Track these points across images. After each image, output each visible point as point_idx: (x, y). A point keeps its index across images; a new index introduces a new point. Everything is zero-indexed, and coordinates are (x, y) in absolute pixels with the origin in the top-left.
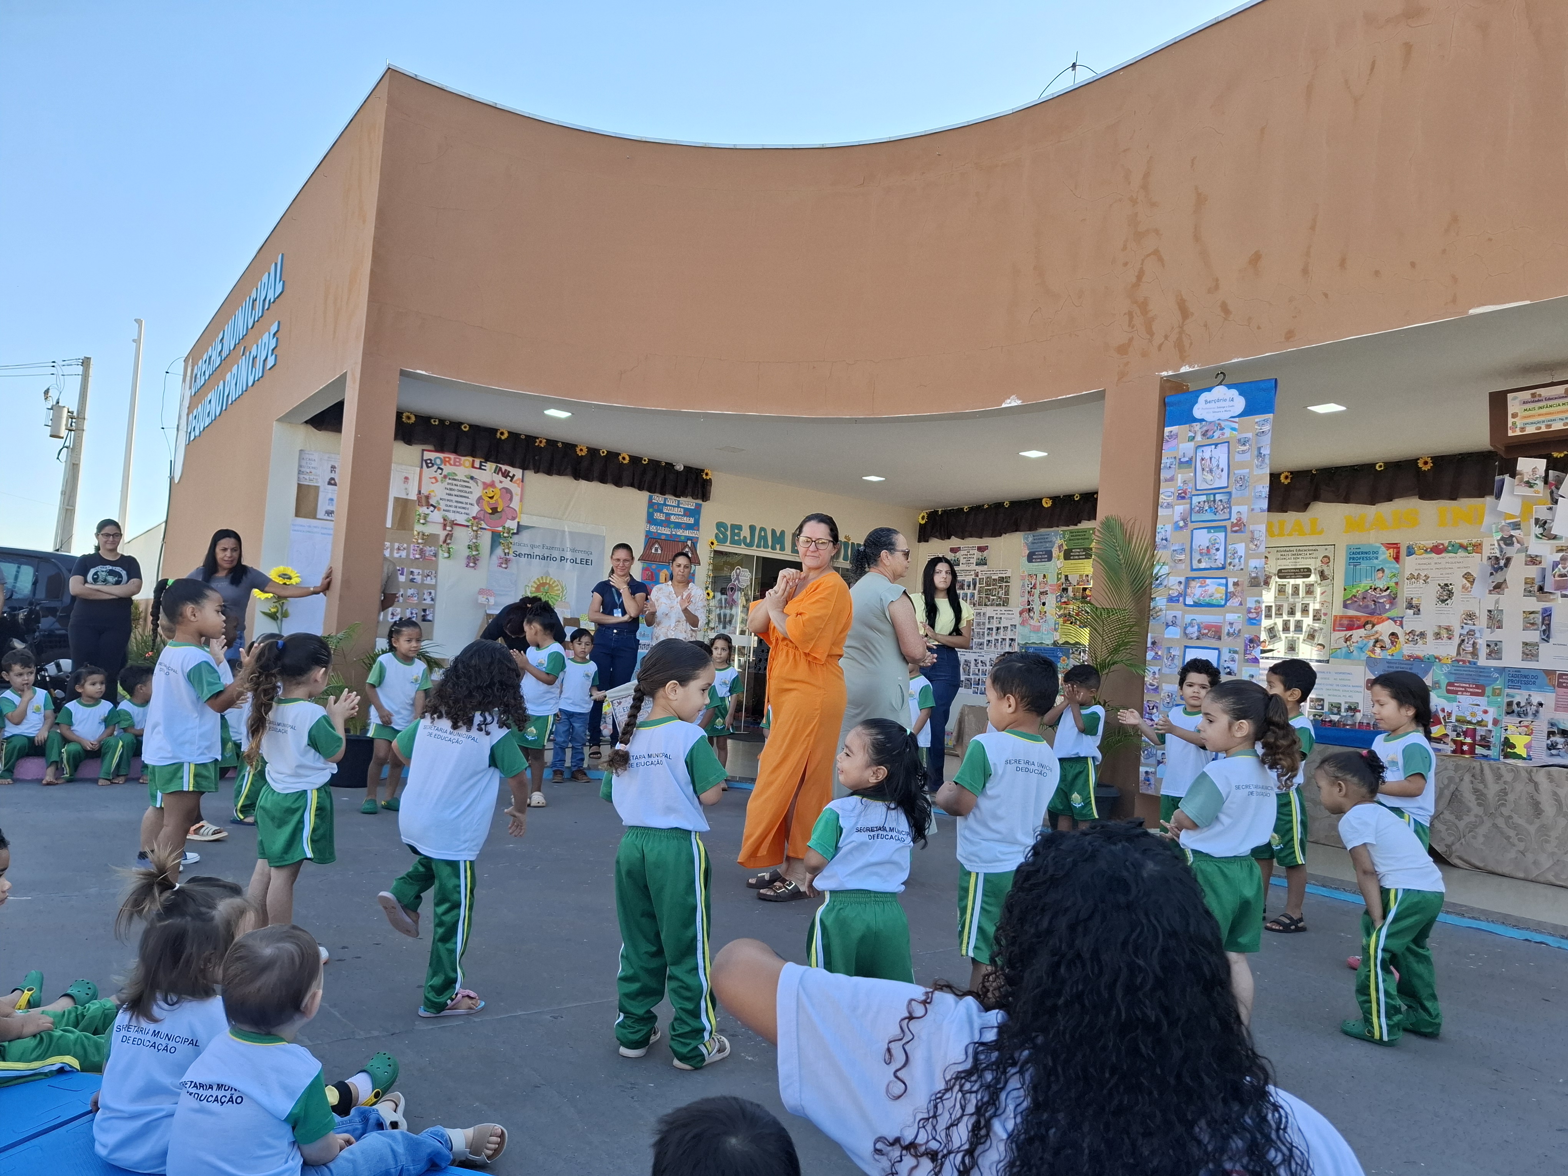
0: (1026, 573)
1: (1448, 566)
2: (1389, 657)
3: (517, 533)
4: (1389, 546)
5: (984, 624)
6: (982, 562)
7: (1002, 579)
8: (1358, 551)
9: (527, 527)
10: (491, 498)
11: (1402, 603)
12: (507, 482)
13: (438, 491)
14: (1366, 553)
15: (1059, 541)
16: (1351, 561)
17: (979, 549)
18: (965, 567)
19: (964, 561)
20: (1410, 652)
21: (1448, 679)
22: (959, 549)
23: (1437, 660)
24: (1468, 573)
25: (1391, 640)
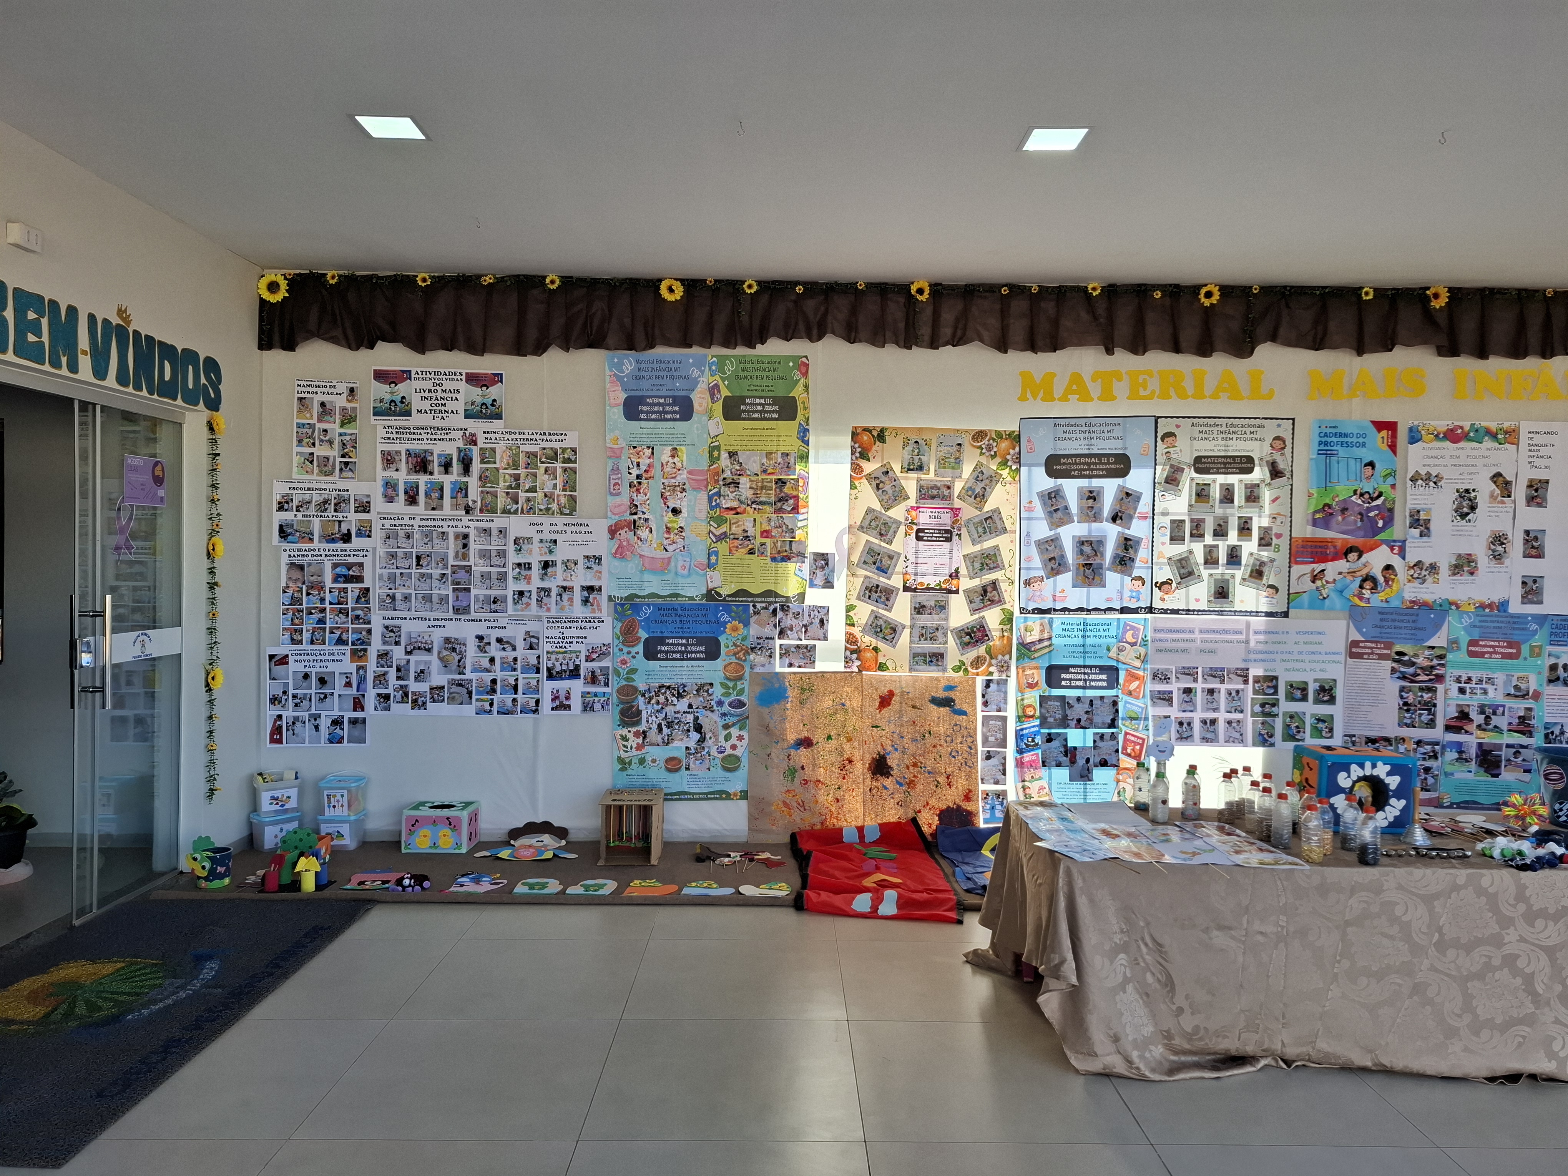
0: (622, 444)
1: (1468, 461)
2: (1385, 605)
4: (1380, 426)
5: (502, 554)
6: (489, 411)
7: (551, 454)
8: (1334, 431)
11: (1401, 519)
14: (1346, 435)
15: (706, 380)
16: (1322, 447)
17: (473, 379)
18: (425, 420)
19: (426, 405)
20: (1414, 595)
21: (1469, 634)
22: (405, 375)
23: (1453, 607)
25: (1384, 577)
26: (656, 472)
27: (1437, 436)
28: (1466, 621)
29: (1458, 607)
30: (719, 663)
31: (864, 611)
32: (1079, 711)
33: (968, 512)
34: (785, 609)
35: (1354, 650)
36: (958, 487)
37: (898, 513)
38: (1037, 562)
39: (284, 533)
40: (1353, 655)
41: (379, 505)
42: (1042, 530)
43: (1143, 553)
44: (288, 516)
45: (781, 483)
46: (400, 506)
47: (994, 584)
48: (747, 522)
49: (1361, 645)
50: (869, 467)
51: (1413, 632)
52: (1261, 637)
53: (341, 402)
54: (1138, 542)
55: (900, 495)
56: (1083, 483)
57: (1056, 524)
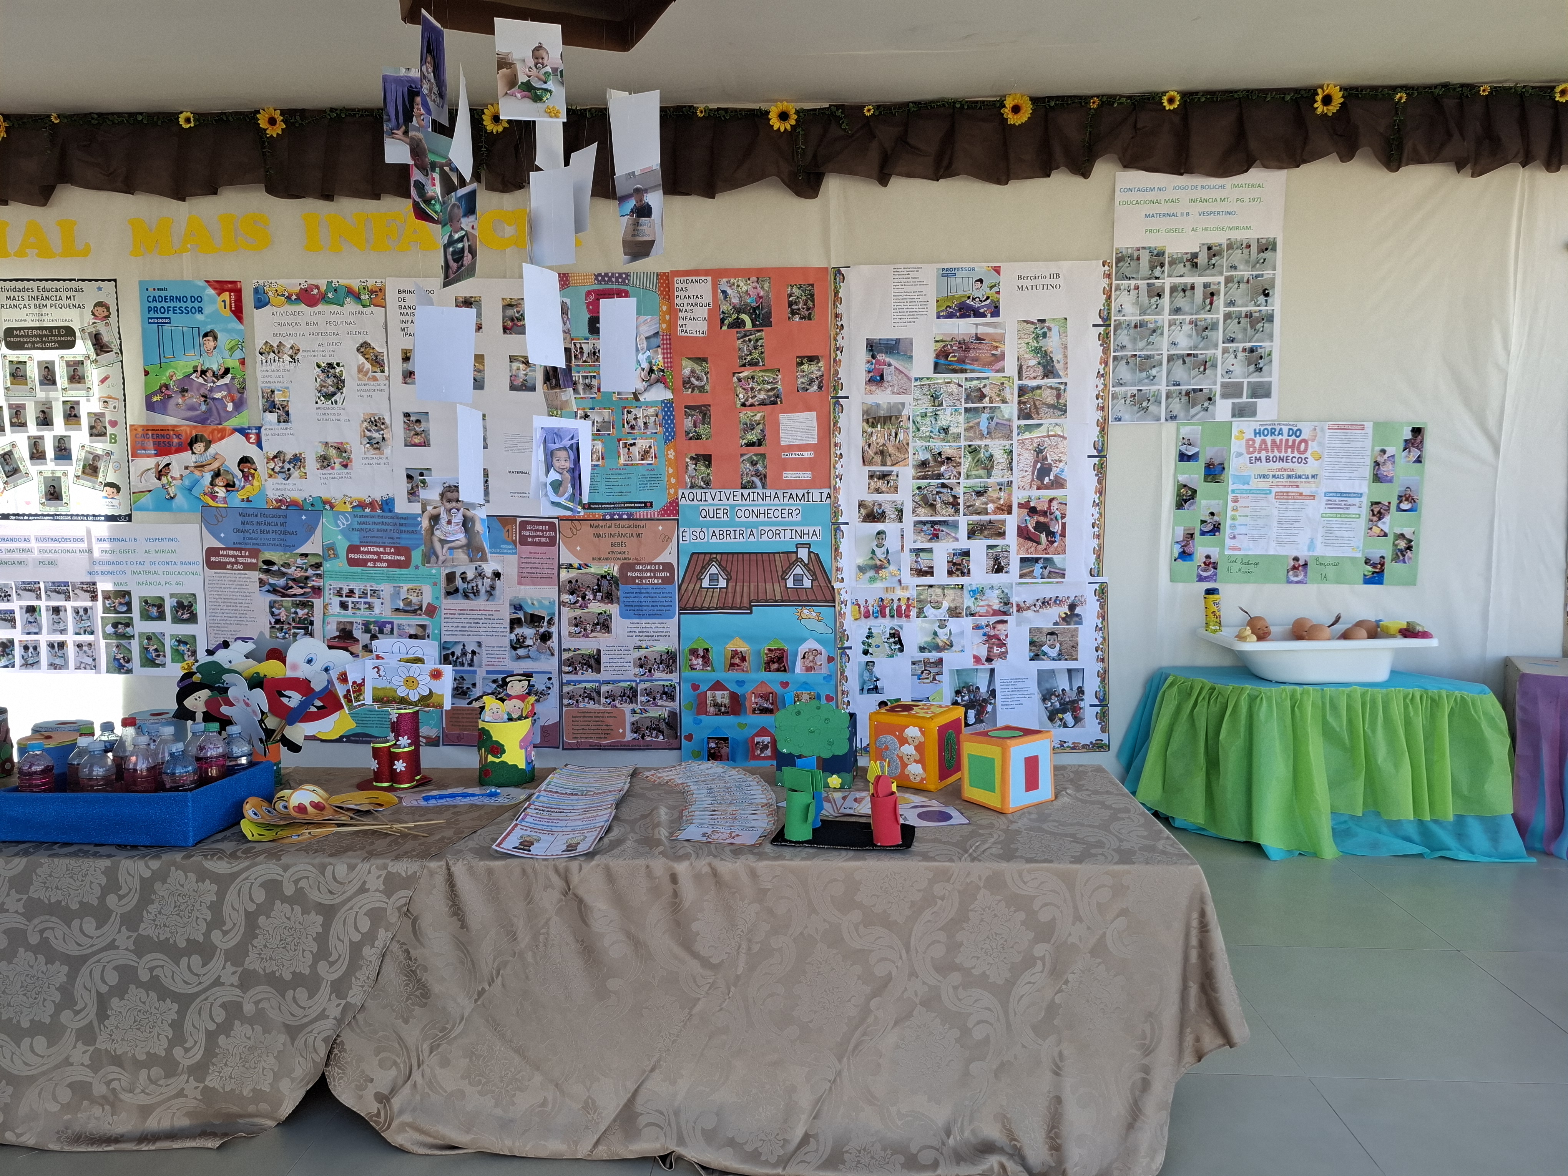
1: (331, 329)
2: (244, 505)
4: (221, 286)
8: (163, 294)
11: (255, 401)
14: (179, 299)
16: (152, 315)
20: (278, 493)
21: (348, 539)
23: (328, 507)
24: (365, 344)
25: (242, 471)
27: (289, 298)
28: (343, 523)
29: (332, 507)
35: (212, 559)
40: (211, 565)
49: (221, 552)
51: (282, 537)
52: (106, 546)
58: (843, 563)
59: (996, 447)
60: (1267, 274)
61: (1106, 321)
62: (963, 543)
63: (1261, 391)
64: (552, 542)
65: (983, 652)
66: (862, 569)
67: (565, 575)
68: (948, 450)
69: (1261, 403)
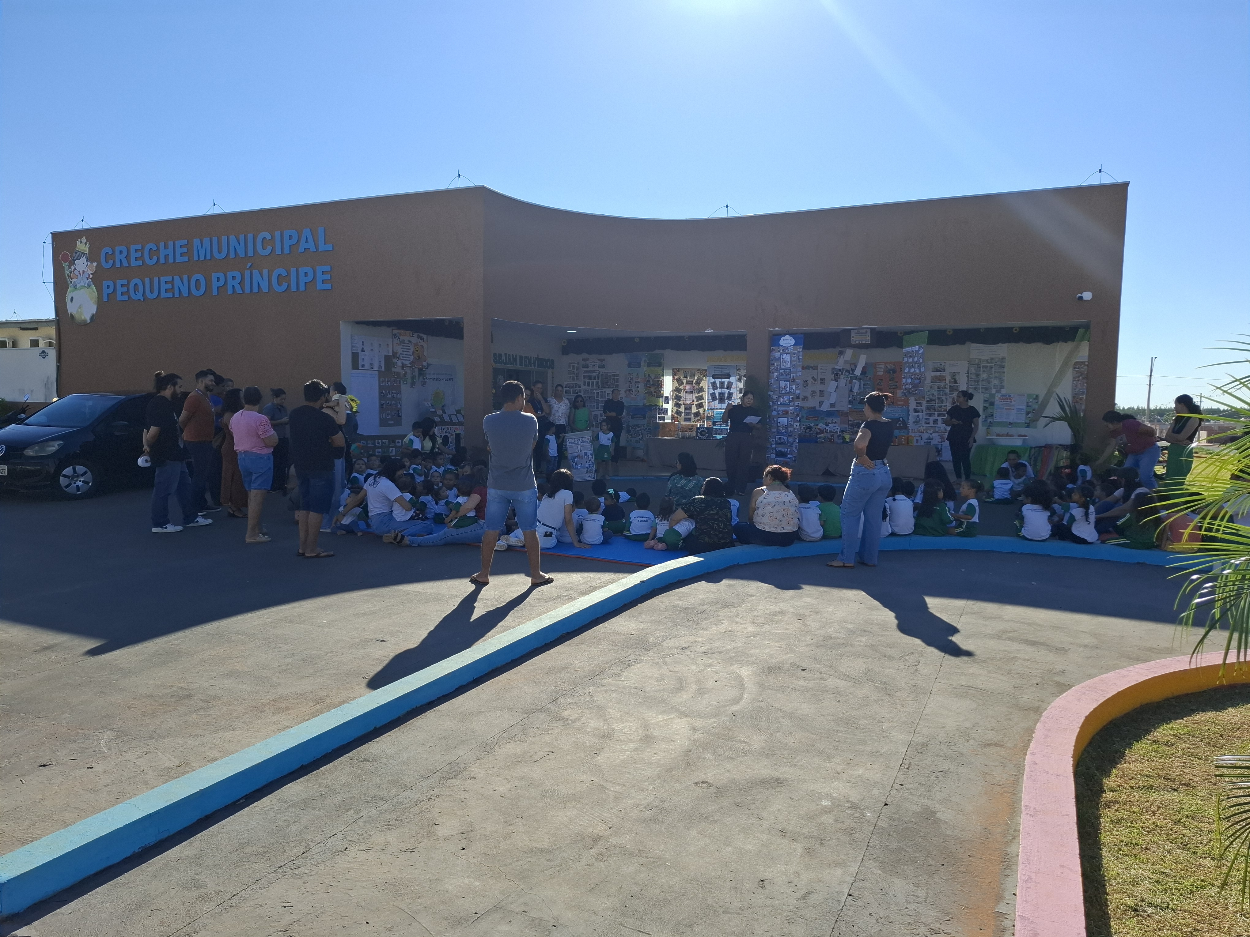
0: (627, 373)
1: (807, 374)
3: (427, 368)
5: (605, 396)
6: (602, 367)
7: (614, 375)
9: (431, 364)
10: (417, 351)
12: (422, 343)
13: (399, 349)
15: (644, 359)
17: (600, 360)
18: (592, 369)
19: (591, 366)
21: (807, 415)
22: (588, 360)
24: (813, 377)
26: (634, 379)
28: (806, 411)
29: (804, 408)
30: (646, 420)
31: (675, 409)
32: (719, 432)
33: (696, 387)
34: (659, 409)
36: (694, 381)
37: (681, 387)
38: (710, 398)
39: (566, 393)
41: (583, 387)
42: (712, 391)
43: (734, 396)
44: (567, 389)
45: (659, 381)
46: (586, 387)
47: (702, 403)
48: (652, 389)
50: (676, 377)
53: (576, 365)
54: (732, 393)
55: (682, 383)
56: (720, 380)
57: (714, 390)
58: (909, 421)
59: (944, 398)
60: (1004, 364)
61: (968, 373)
62: (936, 417)
63: (1003, 387)
64: (847, 416)
65: (940, 440)
66: (914, 422)
67: (850, 423)
68: (933, 398)
69: (1002, 390)
